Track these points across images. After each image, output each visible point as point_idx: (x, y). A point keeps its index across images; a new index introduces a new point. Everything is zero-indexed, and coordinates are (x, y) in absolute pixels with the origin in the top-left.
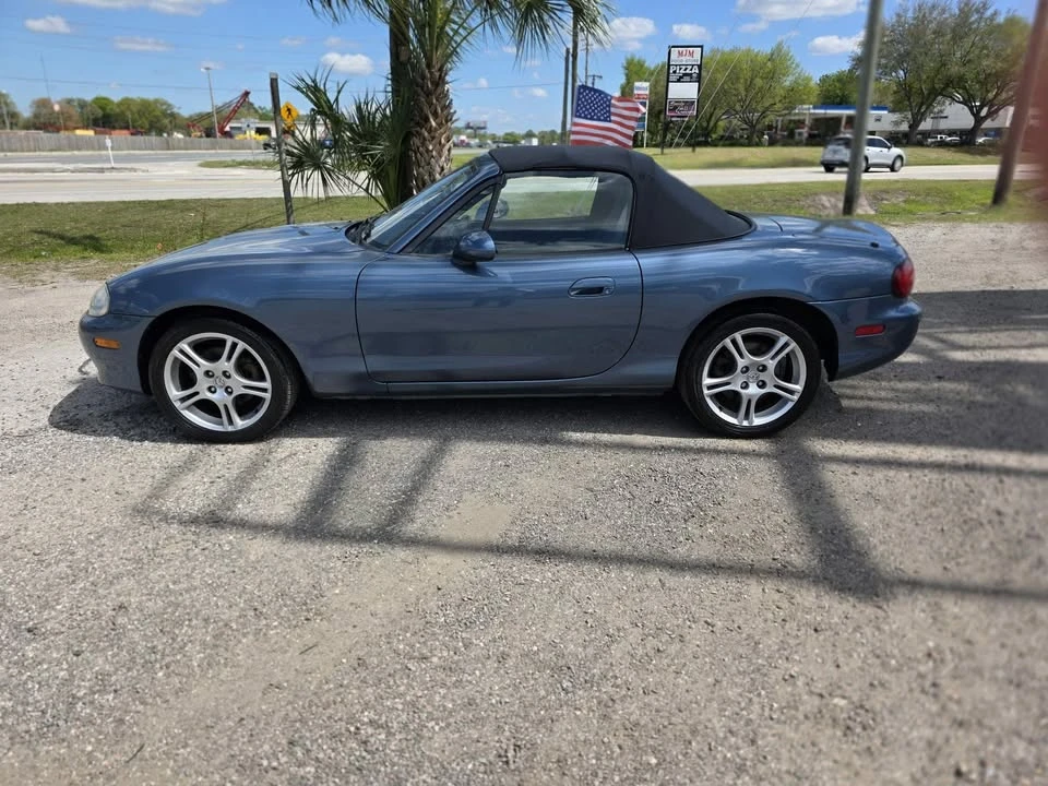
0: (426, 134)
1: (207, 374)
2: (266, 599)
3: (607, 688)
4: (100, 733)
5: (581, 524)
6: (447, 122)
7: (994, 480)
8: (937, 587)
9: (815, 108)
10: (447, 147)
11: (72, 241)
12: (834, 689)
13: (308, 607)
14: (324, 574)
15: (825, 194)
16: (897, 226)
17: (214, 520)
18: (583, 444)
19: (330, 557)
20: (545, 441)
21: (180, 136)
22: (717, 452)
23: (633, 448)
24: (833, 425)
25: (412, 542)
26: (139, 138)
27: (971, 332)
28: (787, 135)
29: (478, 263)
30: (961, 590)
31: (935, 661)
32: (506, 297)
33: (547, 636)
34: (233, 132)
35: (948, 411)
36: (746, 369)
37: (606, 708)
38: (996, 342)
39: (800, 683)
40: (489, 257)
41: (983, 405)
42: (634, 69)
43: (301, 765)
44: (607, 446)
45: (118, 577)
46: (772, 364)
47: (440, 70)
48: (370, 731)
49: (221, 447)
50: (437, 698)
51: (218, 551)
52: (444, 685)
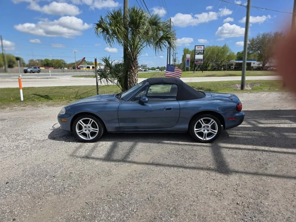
0: (132, 71)
1: (85, 127)
2: (100, 172)
3: (169, 188)
4: (71, 193)
5: (166, 159)
6: (137, 68)
7: (261, 152)
8: (242, 172)
9: (236, 61)
10: (137, 74)
11: (42, 96)
12: (216, 189)
13: (109, 173)
14: (111, 168)
15: (238, 84)
16: (254, 93)
17: (87, 157)
18: (167, 143)
19: (112, 165)
20: (159, 143)
21: (66, 69)
22: (198, 145)
23: (179, 144)
24: (226, 140)
25: (130, 162)
26: (56, 70)
27: (265, 120)
28: (228, 68)
29: (145, 103)
30: (246, 173)
31: (238, 186)
32: (151, 111)
33: (157, 179)
34: (80, 68)
35: (254, 138)
36: (204, 127)
37: (169, 192)
38: (271, 122)
39: (208, 189)
40: (147, 102)
41: (263, 137)
42: (186, 51)
43: (109, 199)
44: (173, 144)
45: (69, 167)
46: (210, 126)
47: (136, 56)
48: (122, 194)
49: (87, 143)
50: (135, 189)
51: (89, 163)
52: (136, 187)
